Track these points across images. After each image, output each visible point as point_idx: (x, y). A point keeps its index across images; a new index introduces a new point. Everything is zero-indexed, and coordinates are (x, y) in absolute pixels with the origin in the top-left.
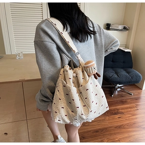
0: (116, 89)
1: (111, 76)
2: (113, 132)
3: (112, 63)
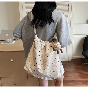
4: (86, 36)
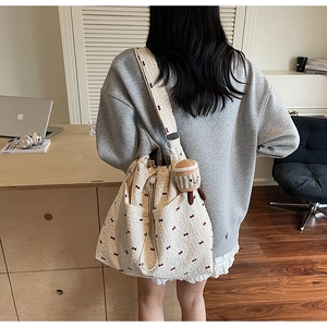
0: (314, 214)
1: (300, 182)
3: (305, 151)
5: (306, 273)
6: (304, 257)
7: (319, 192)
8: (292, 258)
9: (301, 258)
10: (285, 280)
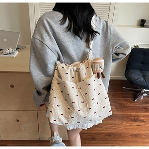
0: (142, 94)
1: (136, 78)
2: (127, 140)
3: (141, 64)
4: (133, 47)
5: (135, 120)
6: (134, 113)
7: (145, 84)
8: (129, 113)
9: (133, 113)
10: (124, 123)
